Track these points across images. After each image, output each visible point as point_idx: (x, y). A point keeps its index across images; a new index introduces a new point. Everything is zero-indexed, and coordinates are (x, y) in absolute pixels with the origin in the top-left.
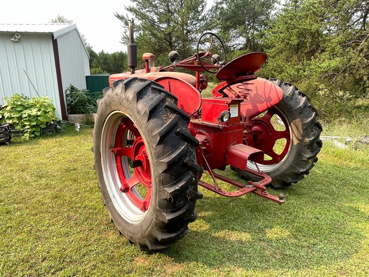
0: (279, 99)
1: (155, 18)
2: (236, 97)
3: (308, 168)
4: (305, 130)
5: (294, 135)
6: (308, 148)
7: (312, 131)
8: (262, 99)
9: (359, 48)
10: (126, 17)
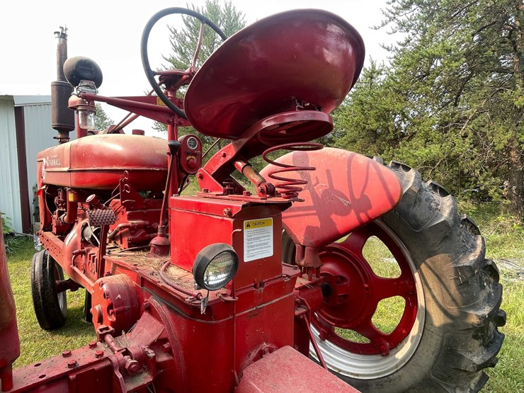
0: (391, 199)
2: (262, 191)
3: (473, 386)
4: (463, 285)
5: (429, 296)
6: (475, 337)
7: (483, 287)
8: (342, 200)
9: (461, 133)
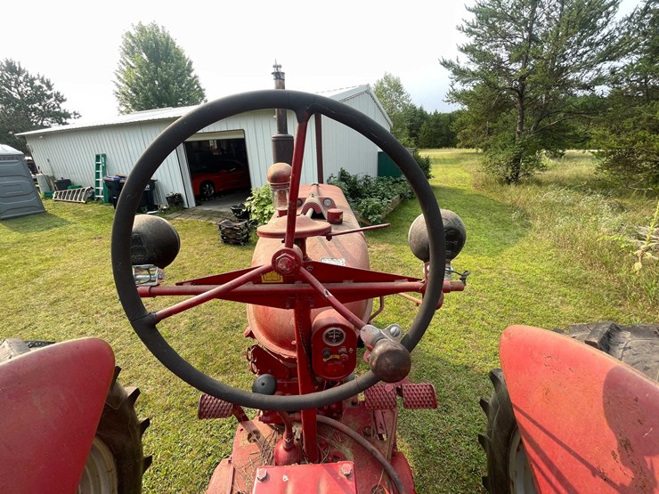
1: (504, 55)
10: (456, 63)
